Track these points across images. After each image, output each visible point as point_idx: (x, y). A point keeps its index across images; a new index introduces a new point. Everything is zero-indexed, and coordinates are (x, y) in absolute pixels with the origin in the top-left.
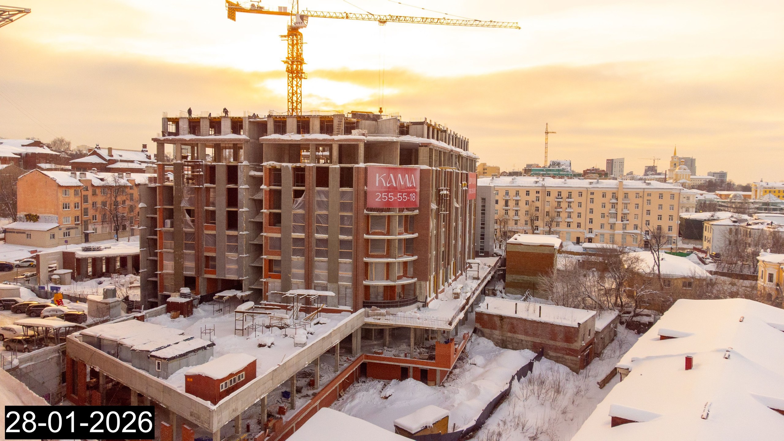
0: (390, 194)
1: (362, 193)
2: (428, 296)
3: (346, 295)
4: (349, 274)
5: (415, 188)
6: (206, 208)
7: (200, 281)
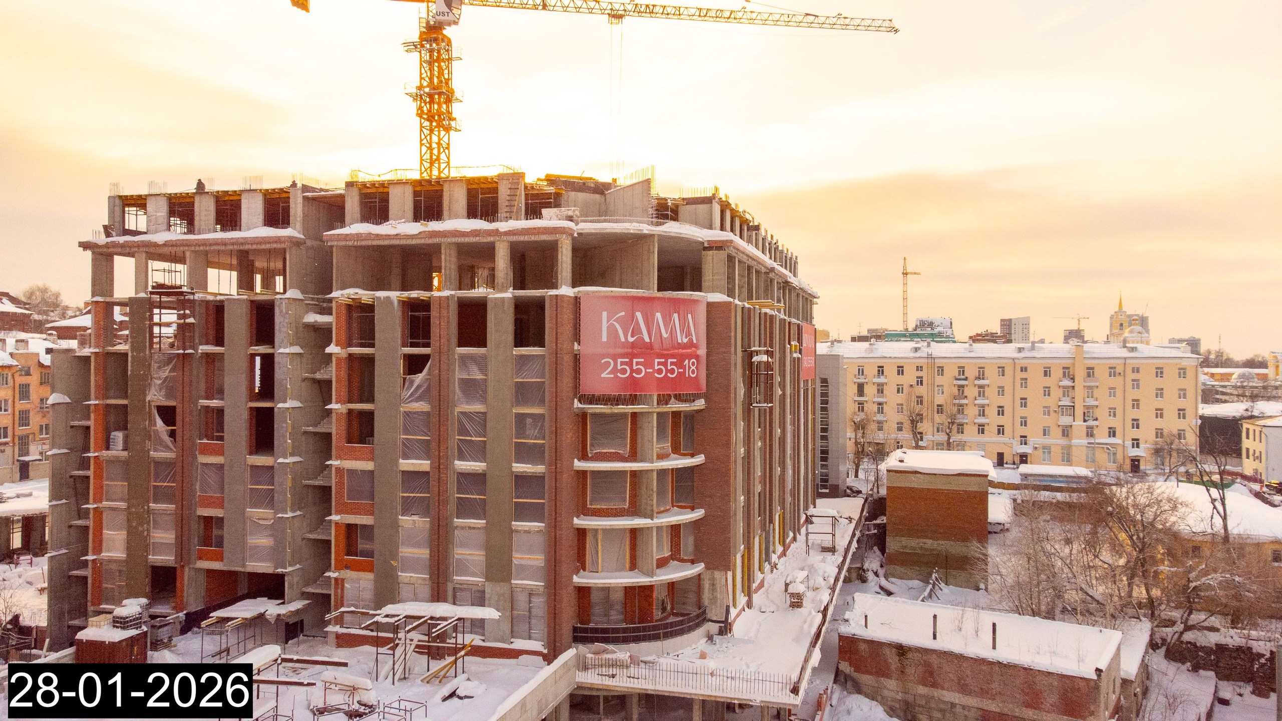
0: (635, 360)
1: (567, 360)
2: (731, 605)
3: (530, 612)
4: (538, 559)
5: (696, 346)
6: (204, 402)
7: (186, 578)
